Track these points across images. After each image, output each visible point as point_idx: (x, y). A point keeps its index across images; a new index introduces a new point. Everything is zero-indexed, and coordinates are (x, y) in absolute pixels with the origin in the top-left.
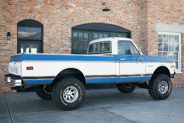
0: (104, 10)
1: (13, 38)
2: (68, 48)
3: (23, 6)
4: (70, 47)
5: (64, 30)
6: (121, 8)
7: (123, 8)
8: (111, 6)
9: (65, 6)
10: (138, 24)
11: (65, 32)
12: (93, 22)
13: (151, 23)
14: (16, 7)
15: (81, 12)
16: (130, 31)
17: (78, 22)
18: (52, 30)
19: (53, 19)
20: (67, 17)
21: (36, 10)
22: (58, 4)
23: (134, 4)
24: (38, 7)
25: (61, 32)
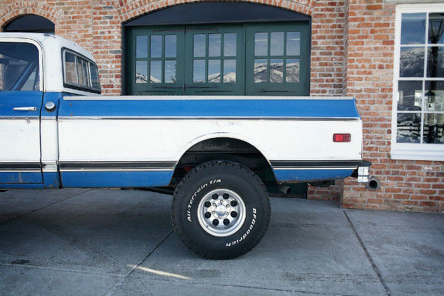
2: (113, 79)
4: (117, 76)
5: (101, 33)
11: (105, 38)
16: (308, 17)
19: (75, 8)
25: (94, 38)
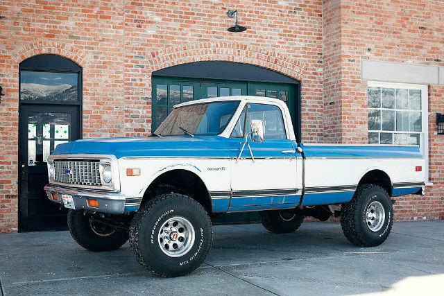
0: (232, 29)
1: (8, 100)
2: (144, 124)
3: (34, 21)
4: (148, 121)
5: (133, 80)
6: (276, 22)
7: (279, 23)
8: (250, 20)
9: (136, 21)
10: (318, 62)
11: (136, 85)
12: (205, 58)
13: (350, 60)
14: (15, 24)
15: (176, 34)
16: (299, 81)
17: (167, 59)
18: (103, 78)
19: (105, 54)
20: (140, 46)
21: (65, 30)
22: (119, 14)
23: (307, 13)
24: (70, 23)
25: (126, 84)
